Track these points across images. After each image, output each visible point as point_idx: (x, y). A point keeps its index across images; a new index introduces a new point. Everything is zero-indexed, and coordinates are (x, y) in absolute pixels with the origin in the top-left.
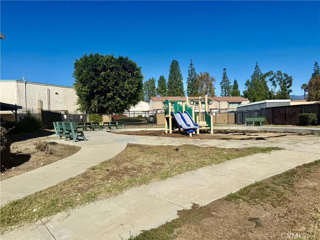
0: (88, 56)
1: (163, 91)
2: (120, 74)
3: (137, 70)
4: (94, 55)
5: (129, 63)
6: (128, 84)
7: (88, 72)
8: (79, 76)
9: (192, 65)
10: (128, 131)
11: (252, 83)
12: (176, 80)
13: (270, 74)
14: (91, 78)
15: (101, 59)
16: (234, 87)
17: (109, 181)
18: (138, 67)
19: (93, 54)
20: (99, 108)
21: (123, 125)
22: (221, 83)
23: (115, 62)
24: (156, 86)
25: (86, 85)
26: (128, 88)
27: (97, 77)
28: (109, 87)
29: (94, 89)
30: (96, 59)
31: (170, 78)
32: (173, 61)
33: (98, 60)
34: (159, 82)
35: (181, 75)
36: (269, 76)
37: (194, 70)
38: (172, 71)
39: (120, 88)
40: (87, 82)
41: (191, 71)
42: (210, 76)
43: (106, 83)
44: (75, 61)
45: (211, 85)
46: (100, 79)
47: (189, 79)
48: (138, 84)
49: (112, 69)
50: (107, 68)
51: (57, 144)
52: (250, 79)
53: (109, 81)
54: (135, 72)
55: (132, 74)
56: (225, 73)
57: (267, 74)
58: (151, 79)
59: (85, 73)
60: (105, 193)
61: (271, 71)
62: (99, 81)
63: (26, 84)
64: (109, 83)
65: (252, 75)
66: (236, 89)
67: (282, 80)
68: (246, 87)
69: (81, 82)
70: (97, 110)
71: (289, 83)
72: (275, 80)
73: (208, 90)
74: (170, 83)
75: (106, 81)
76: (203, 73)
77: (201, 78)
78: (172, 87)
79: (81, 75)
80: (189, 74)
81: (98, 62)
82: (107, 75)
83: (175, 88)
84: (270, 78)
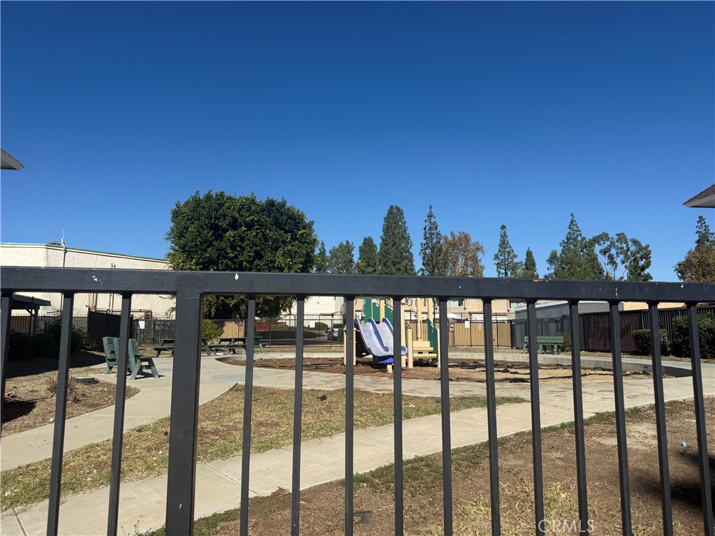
0: (201, 198)
1: (371, 269)
2: (268, 235)
3: (304, 228)
4: (214, 196)
5: (288, 214)
6: (284, 256)
7: (198, 231)
8: (180, 239)
9: (431, 216)
10: (269, 358)
11: (562, 258)
12: (397, 248)
13: (602, 239)
14: (205, 242)
15: (227, 204)
16: (526, 264)
17: (158, 451)
18: (307, 221)
19: (213, 194)
20: (218, 305)
21: (261, 345)
22: (496, 257)
23: (259, 210)
24: (356, 258)
25: (193, 258)
26: (283, 265)
27: (217, 241)
28: (242, 262)
29: (209, 265)
30: (219, 205)
31: (385, 243)
32: (392, 207)
33: (221, 205)
34: (361, 250)
35: (409, 237)
36: (600, 245)
37: (436, 227)
38: (387, 229)
39: (266, 265)
40: (196, 251)
41: (430, 228)
42: (473, 240)
43: (236, 253)
44: (174, 207)
45: (475, 260)
46: (223, 245)
47: (425, 247)
48: (306, 256)
49: (250, 226)
50: (240, 223)
51: (97, 382)
52: (559, 251)
53: (243, 249)
54: (300, 232)
55: (292, 236)
56: (504, 236)
57: (596, 240)
58: (345, 244)
59: (192, 232)
60: (141, 471)
61: (603, 233)
62: (221, 250)
63: (66, 252)
64: (243, 254)
65: (563, 241)
66: (530, 269)
67: (629, 253)
68: (549, 266)
69: (184, 251)
70: (213, 310)
71: (644, 260)
72: (613, 251)
73: (469, 271)
74: (385, 253)
75: (236, 250)
76: (457, 234)
77: (453, 245)
78: (387, 262)
79: (184, 237)
80: (425, 235)
81: (221, 211)
82: (239, 236)
83: (394, 265)
84: (602, 247)
